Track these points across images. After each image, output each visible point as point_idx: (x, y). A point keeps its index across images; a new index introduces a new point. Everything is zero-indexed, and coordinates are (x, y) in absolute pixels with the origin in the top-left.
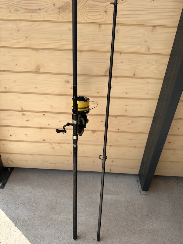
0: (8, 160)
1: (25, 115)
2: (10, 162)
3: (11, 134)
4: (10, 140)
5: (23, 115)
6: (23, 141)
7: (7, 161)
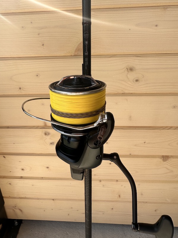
0: (15, 209)
1: (49, 134)
2: (18, 211)
3: (23, 168)
4: (21, 178)
5: (46, 134)
6: (42, 178)
7: (13, 210)
